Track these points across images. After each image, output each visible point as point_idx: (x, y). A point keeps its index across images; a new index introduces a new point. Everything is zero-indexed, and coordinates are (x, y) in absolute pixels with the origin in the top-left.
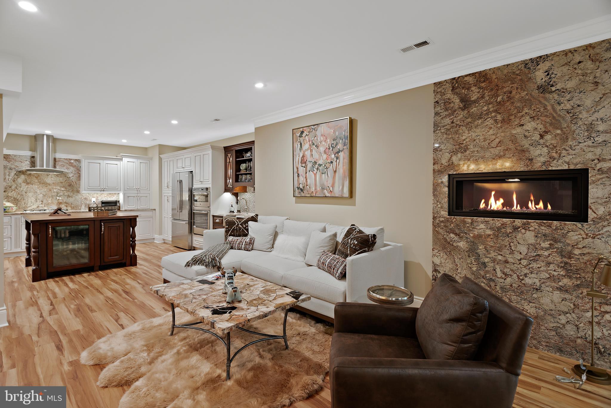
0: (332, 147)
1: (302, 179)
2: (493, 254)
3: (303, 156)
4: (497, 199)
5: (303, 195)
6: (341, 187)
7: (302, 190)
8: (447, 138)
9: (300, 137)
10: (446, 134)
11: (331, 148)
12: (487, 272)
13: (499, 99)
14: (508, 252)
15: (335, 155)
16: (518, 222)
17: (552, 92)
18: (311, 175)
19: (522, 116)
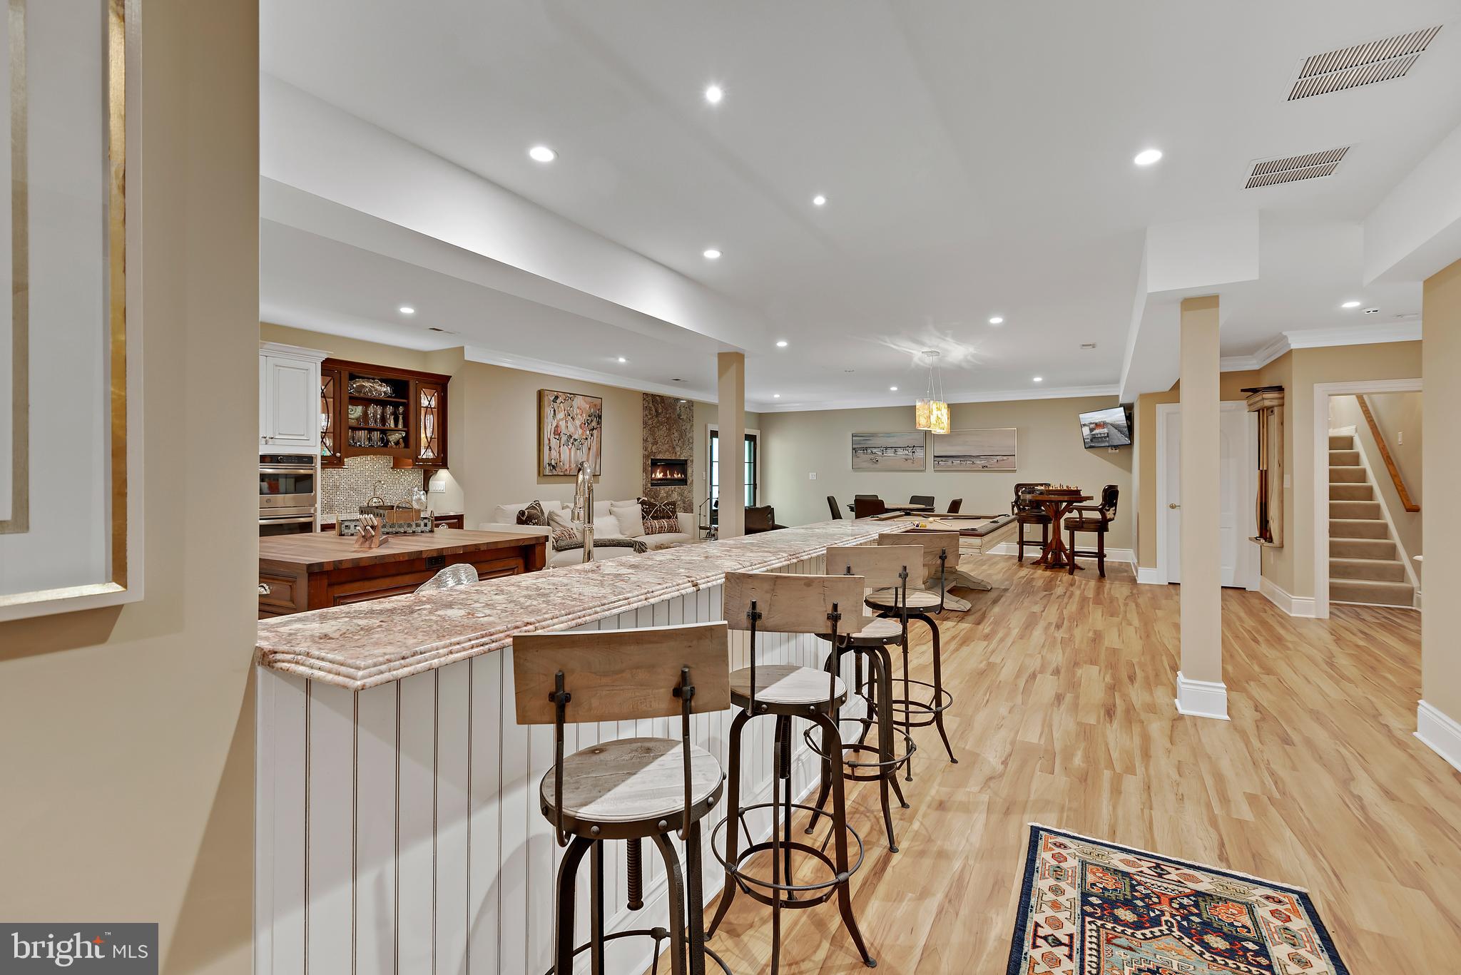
0: (587, 422)
1: (554, 454)
3: (557, 426)
5: (555, 473)
7: (554, 467)
8: (650, 434)
9: (553, 401)
10: (650, 431)
15: (590, 432)
17: (680, 419)
18: (565, 450)
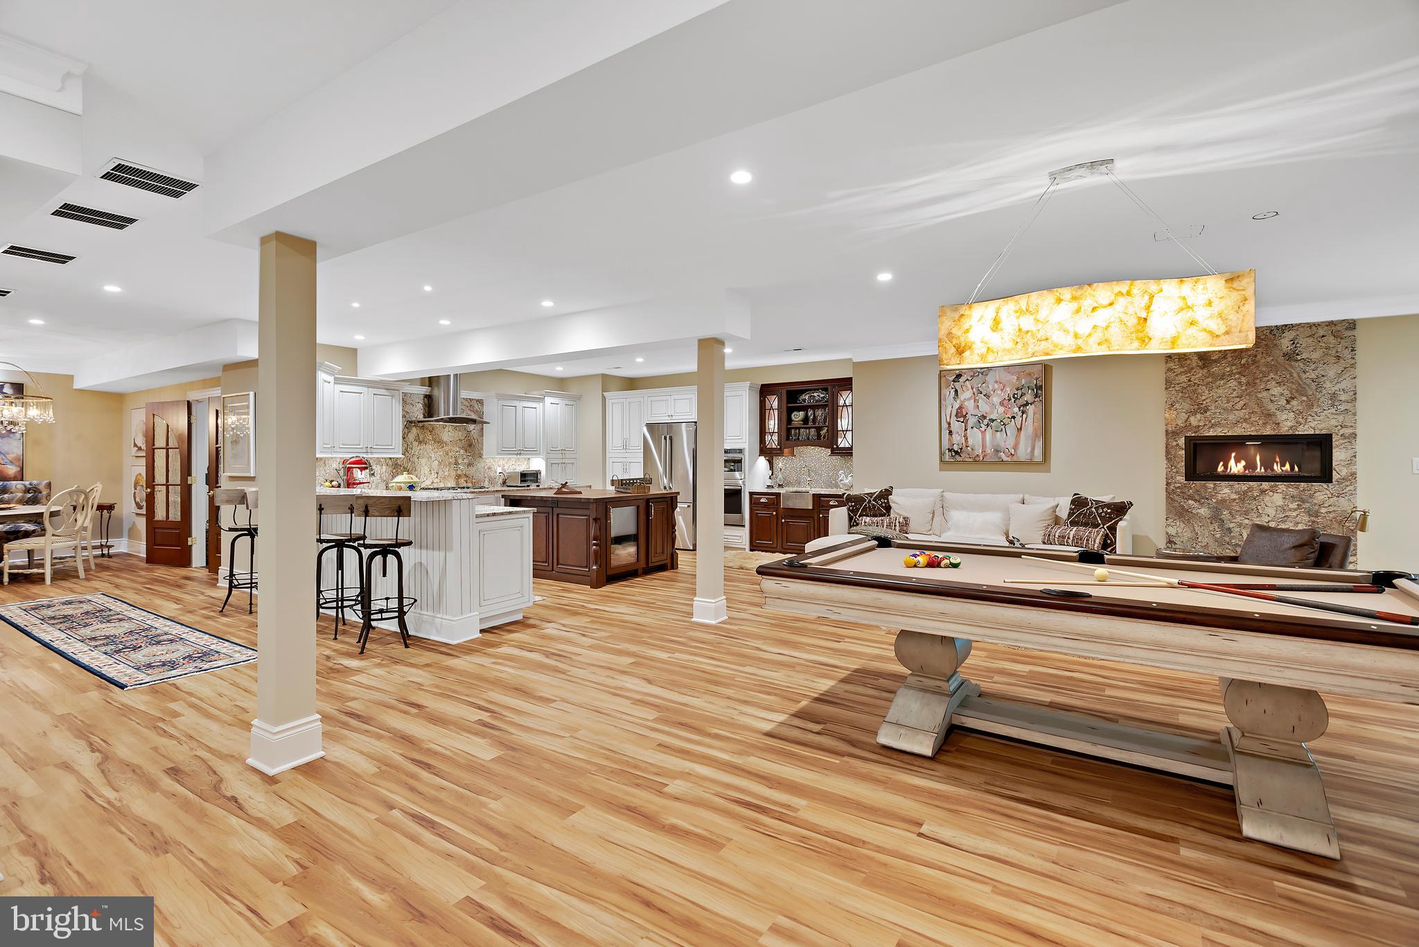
0: (1014, 397)
1: (957, 438)
2: (1239, 519)
3: (960, 408)
4: (1237, 461)
5: (959, 459)
6: (1029, 450)
7: (957, 453)
8: (1182, 397)
9: (954, 382)
10: (1182, 392)
11: (1013, 400)
12: (1233, 537)
13: (1243, 362)
14: (1255, 515)
15: (1019, 408)
16: (1265, 485)
17: (1297, 360)
18: (974, 433)
19: (1268, 381)
